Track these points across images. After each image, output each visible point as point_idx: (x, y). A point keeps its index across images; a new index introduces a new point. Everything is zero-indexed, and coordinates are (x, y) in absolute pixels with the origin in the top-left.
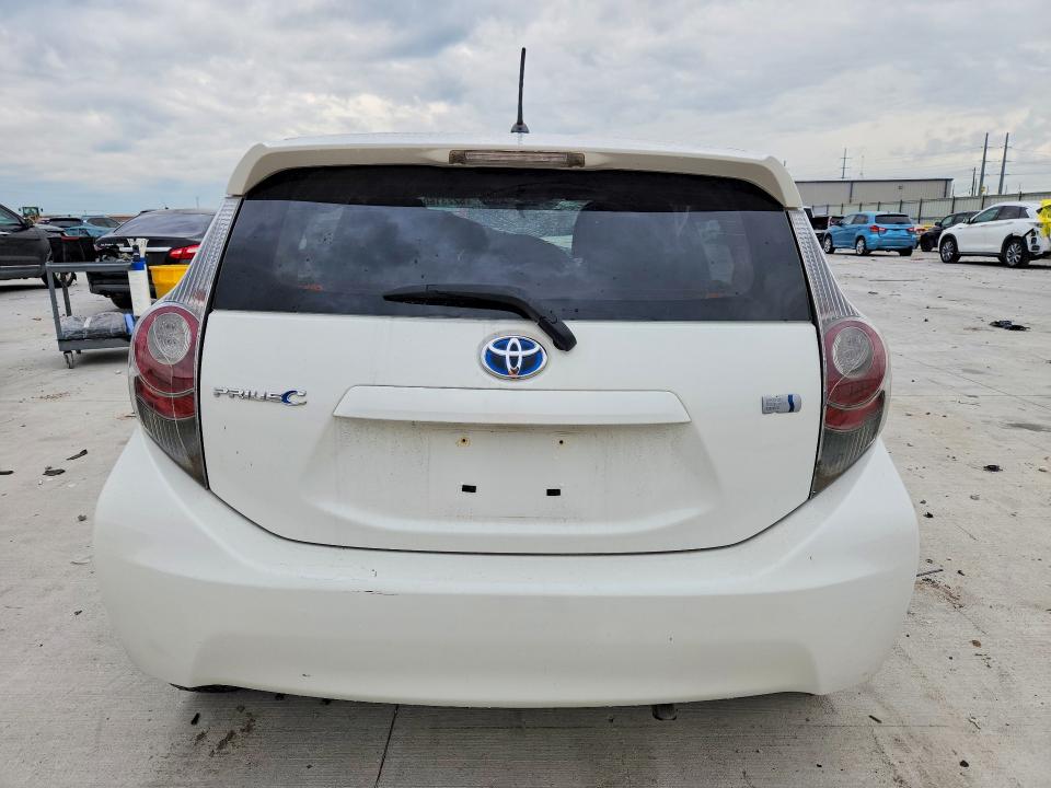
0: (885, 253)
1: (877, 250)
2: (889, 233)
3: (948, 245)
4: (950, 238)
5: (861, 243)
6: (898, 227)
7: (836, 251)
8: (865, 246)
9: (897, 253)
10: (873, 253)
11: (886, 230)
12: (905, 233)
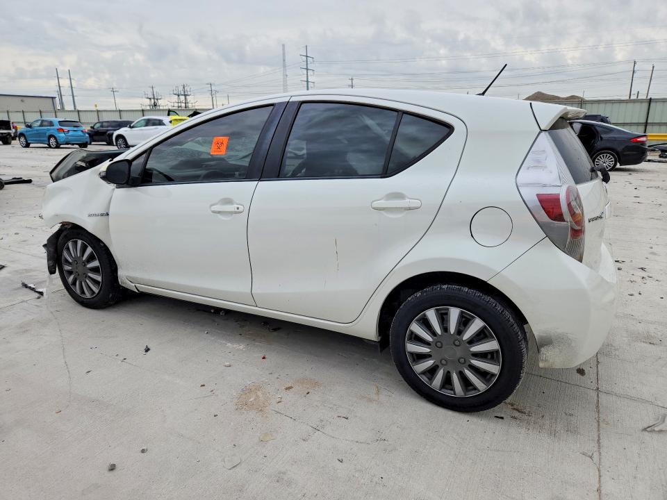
0: (69, 146)
1: (66, 144)
2: (71, 133)
3: (120, 141)
4: (120, 136)
5: (52, 140)
6: (75, 129)
7: (31, 145)
8: (57, 142)
9: (77, 146)
10: (62, 146)
11: (69, 131)
12: (80, 133)
